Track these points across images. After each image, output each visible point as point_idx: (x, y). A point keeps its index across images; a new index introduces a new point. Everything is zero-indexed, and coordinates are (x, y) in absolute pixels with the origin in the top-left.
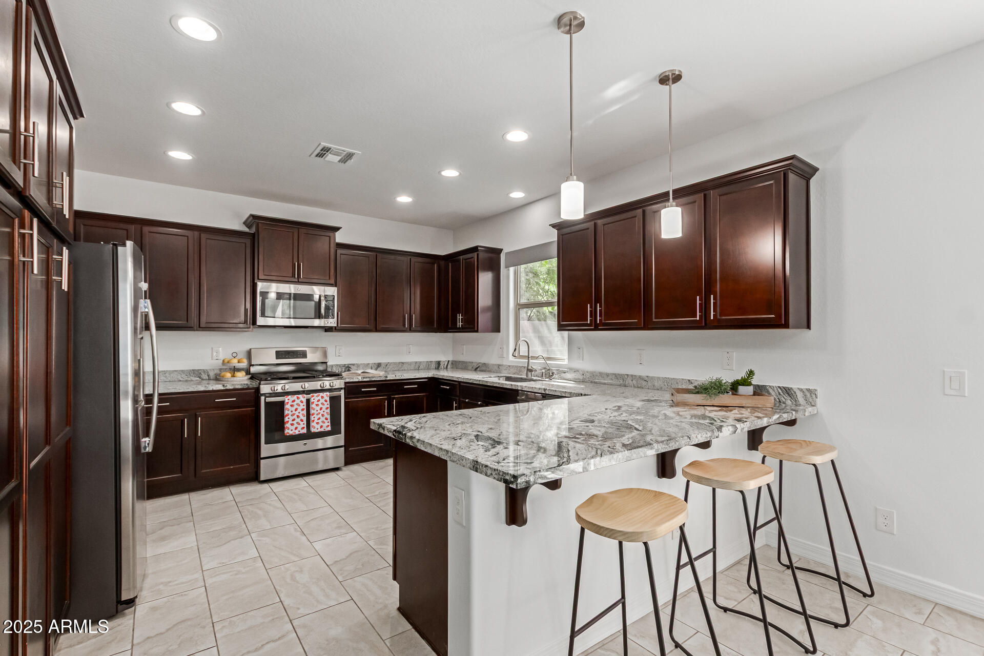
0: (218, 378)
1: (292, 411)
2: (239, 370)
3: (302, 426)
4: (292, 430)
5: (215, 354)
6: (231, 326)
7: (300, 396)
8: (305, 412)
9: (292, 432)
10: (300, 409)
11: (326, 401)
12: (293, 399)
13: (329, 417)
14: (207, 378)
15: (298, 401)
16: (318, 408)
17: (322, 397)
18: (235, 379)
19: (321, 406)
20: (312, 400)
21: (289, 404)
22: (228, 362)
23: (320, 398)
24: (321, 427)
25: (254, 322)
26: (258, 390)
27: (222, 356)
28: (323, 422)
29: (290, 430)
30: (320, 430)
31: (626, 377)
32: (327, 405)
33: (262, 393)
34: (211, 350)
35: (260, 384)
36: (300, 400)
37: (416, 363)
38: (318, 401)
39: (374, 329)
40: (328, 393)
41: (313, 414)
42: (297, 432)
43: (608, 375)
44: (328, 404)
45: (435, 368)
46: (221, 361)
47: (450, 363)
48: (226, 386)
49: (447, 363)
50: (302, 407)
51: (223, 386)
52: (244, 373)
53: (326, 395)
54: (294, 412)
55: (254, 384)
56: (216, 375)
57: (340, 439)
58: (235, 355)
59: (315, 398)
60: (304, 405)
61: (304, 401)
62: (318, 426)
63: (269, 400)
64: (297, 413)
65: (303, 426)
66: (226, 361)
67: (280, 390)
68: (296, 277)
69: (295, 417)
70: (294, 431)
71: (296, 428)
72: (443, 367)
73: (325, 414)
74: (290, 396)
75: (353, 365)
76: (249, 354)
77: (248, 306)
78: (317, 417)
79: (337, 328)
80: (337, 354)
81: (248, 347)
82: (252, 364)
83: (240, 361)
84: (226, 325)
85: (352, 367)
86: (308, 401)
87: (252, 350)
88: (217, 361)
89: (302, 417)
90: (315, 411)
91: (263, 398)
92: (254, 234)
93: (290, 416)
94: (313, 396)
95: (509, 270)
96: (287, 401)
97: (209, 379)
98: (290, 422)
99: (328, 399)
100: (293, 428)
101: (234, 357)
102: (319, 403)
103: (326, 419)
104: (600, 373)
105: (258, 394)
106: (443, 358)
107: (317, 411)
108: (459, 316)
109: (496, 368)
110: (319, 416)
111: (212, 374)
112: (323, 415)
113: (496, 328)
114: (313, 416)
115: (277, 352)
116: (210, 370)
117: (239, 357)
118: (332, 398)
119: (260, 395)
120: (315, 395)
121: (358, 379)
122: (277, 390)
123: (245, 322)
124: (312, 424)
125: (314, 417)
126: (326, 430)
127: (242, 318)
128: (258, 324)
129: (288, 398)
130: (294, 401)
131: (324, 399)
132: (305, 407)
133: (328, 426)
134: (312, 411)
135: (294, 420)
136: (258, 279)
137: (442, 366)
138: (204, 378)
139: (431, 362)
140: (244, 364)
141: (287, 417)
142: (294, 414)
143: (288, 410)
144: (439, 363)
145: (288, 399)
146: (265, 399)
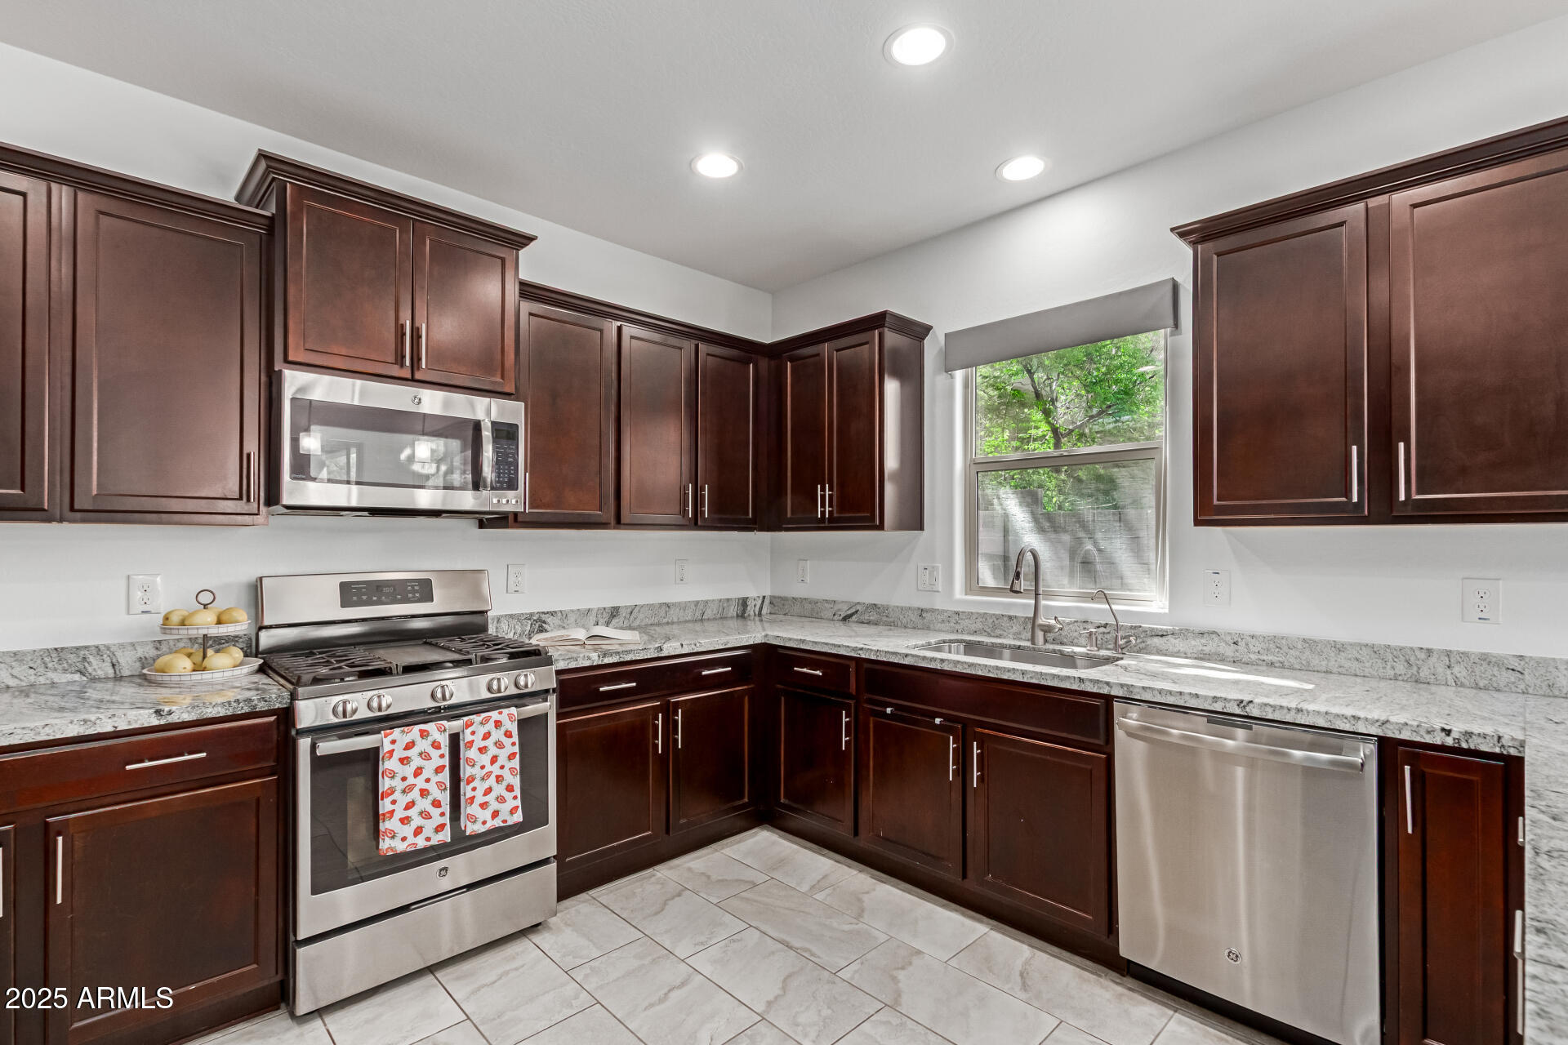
0: (147, 676)
1: (404, 779)
2: (220, 643)
3: (437, 820)
4: (404, 839)
5: (138, 594)
6: (191, 505)
7: (431, 727)
8: (445, 776)
9: (406, 844)
10: (429, 768)
11: (508, 734)
12: (408, 739)
13: (516, 782)
14: (110, 672)
15: (423, 745)
16: (485, 759)
17: (498, 724)
18: (206, 676)
19: (493, 751)
20: (467, 736)
21: (396, 756)
22: (183, 623)
23: (490, 726)
24: (495, 814)
25: (272, 496)
26: (286, 715)
27: (162, 605)
28: (501, 799)
29: (397, 838)
30: (491, 824)
31: (1422, 656)
32: (512, 746)
33: (299, 726)
34: (123, 583)
35: (293, 697)
36: (430, 739)
37: (697, 603)
38: (487, 736)
39: (613, 522)
40: (513, 710)
41: (471, 780)
42: (421, 843)
43: (1339, 648)
44: (513, 744)
45: (738, 616)
46: (160, 619)
47: (767, 601)
48: (170, 713)
49: (760, 602)
50: (436, 761)
51: (158, 712)
52: (237, 654)
53: (508, 717)
54: (411, 780)
55: (275, 694)
56: (144, 662)
57: (545, 840)
58: (206, 598)
59: (475, 730)
60: (442, 756)
61: (444, 741)
62: (486, 815)
63: (328, 747)
64: (420, 782)
65: (441, 820)
66: (175, 619)
67: (363, 713)
68: (408, 363)
69: (415, 794)
70: (411, 839)
71: (418, 831)
72: (752, 613)
73: (506, 773)
74: (397, 731)
75: (553, 614)
76: (256, 592)
77: (252, 446)
78: (481, 787)
79: (520, 519)
80: (512, 587)
81: (250, 574)
82: (266, 623)
83: (224, 618)
84: (175, 505)
85: (549, 619)
86: (455, 739)
87: (264, 580)
88: (144, 615)
89: (436, 793)
90: (477, 767)
91: (304, 744)
92: (272, 219)
93: (397, 795)
94: (468, 725)
95: (952, 377)
96: (387, 747)
97: (118, 678)
98: (400, 813)
99: (513, 728)
100: (408, 830)
101: (205, 606)
102: (489, 743)
103: (510, 788)
104: (1304, 640)
105: (288, 732)
106: (752, 592)
107: (483, 767)
108: (823, 489)
109: (914, 617)
110: (486, 785)
111: (128, 663)
112: (499, 779)
113: (914, 519)
114: (472, 785)
115: (344, 587)
116: (122, 646)
117: (220, 605)
118: (523, 724)
119: (293, 732)
120: (477, 718)
121: (589, 658)
122: (354, 711)
123: (243, 495)
124: (466, 810)
125: (474, 789)
126: (509, 823)
127: (232, 486)
128: (287, 500)
129: (390, 738)
130: (410, 746)
131: (503, 729)
132: (446, 761)
133: (513, 811)
134: (466, 771)
135: (410, 805)
136: (286, 361)
137: (750, 611)
138: (100, 673)
139: (728, 600)
140: (241, 625)
141: (387, 801)
142: (411, 787)
143: (393, 775)
144: (744, 602)
145: (391, 741)
146: (313, 747)
